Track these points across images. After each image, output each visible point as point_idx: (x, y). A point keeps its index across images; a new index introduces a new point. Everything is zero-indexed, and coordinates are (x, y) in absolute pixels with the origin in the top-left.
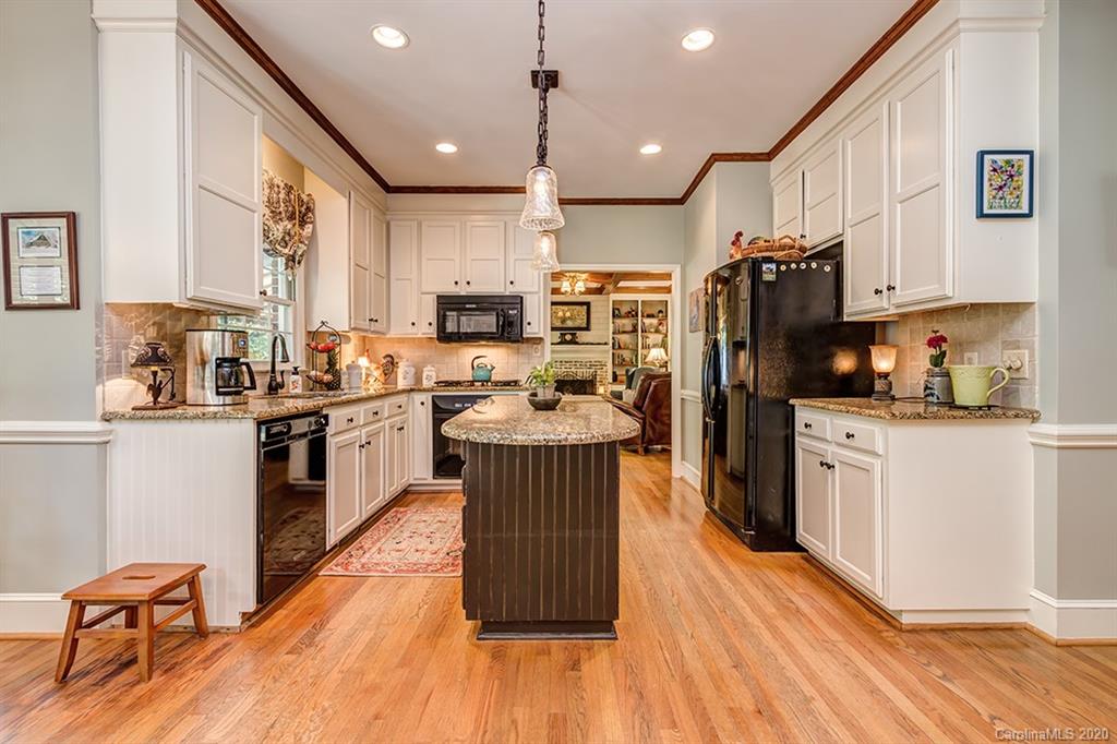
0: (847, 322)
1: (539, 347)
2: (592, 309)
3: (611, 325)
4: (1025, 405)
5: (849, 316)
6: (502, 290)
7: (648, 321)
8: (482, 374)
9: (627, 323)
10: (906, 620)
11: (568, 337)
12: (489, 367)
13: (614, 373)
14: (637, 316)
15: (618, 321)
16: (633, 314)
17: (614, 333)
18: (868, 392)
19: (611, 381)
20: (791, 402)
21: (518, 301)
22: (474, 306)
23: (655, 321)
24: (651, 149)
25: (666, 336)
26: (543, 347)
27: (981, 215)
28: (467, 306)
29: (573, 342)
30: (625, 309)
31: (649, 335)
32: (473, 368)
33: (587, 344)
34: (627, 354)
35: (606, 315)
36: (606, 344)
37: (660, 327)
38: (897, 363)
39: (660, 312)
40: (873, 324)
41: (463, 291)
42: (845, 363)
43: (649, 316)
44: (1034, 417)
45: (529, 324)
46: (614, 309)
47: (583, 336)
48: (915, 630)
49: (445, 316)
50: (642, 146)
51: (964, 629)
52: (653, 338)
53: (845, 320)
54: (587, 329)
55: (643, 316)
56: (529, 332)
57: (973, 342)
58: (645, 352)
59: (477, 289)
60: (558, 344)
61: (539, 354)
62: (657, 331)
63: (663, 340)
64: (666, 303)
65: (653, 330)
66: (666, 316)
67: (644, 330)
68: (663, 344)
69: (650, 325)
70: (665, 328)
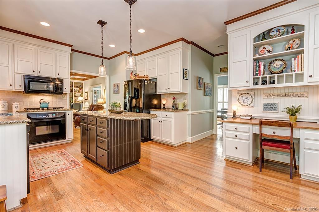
0: (158, 94)
1: (65, 96)
4: (187, 109)
5: (158, 93)
6: (54, 76)
7: (76, 89)
8: (44, 105)
10: (176, 145)
12: (47, 103)
18: (160, 108)
20: (150, 110)
21: (61, 80)
22: (44, 81)
23: (78, 89)
24: (112, 46)
25: (82, 93)
26: (67, 96)
27: (184, 79)
28: (40, 80)
31: (76, 93)
32: (40, 103)
37: (80, 91)
38: (166, 102)
39: (80, 86)
40: (161, 95)
41: (36, 74)
42: (155, 102)
43: (76, 87)
44: (188, 110)
45: (65, 89)
48: (177, 147)
49: (29, 83)
50: (110, 44)
51: (182, 145)
52: (78, 94)
53: (157, 93)
55: (74, 87)
56: (65, 91)
57: (178, 99)
58: (75, 98)
59: (43, 74)
61: (65, 99)
63: (81, 95)
64: (82, 83)
65: (78, 91)
66: (82, 87)
67: (75, 92)
68: (81, 96)
69: (77, 90)
70: (82, 91)
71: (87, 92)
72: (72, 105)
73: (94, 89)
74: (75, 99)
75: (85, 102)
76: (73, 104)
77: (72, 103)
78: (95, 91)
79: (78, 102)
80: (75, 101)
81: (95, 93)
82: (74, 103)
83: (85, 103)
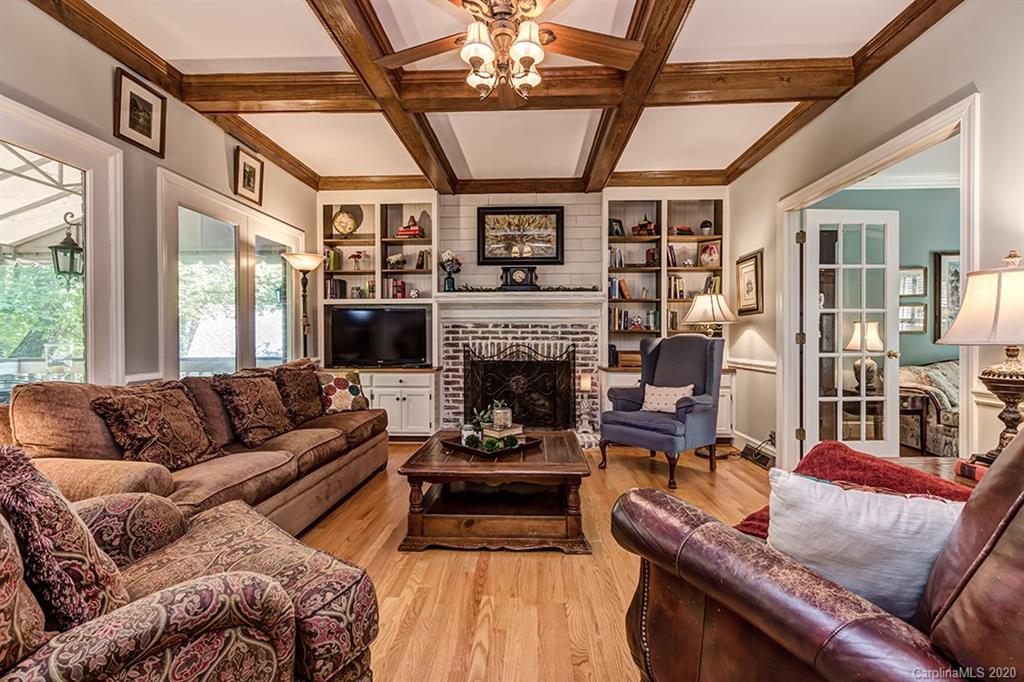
2: (568, 222)
3: (606, 253)
7: (680, 244)
9: (636, 252)
11: (519, 276)
13: (611, 347)
14: (658, 231)
15: (618, 246)
16: (648, 231)
17: (611, 270)
19: (606, 365)
23: (691, 247)
25: (717, 272)
29: (531, 286)
30: (631, 221)
31: (682, 272)
33: (558, 290)
34: (637, 314)
35: (594, 232)
36: (595, 289)
37: (705, 257)
39: (705, 224)
43: (685, 232)
46: (611, 221)
47: (547, 275)
52: (690, 280)
54: (558, 260)
55: (670, 233)
58: (676, 307)
60: (499, 289)
62: (697, 263)
63: (709, 283)
64: (718, 204)
65: (690, 262)
66: (718, 230)
67: (672, 263)
68: (710, 287)
69: (684, 252)
70: (716, 257)
71: (757, 258)
72: (651, 349)
73: (817, 220)
74: (674, 315)
75: (736, 329)
76: (658, 341)
77: (658, 335)
78: (828, 238)
79: (693, 327)
80: (673, 324)
81: (827, 252)
82: (664, 335)
83: (733, 340)
